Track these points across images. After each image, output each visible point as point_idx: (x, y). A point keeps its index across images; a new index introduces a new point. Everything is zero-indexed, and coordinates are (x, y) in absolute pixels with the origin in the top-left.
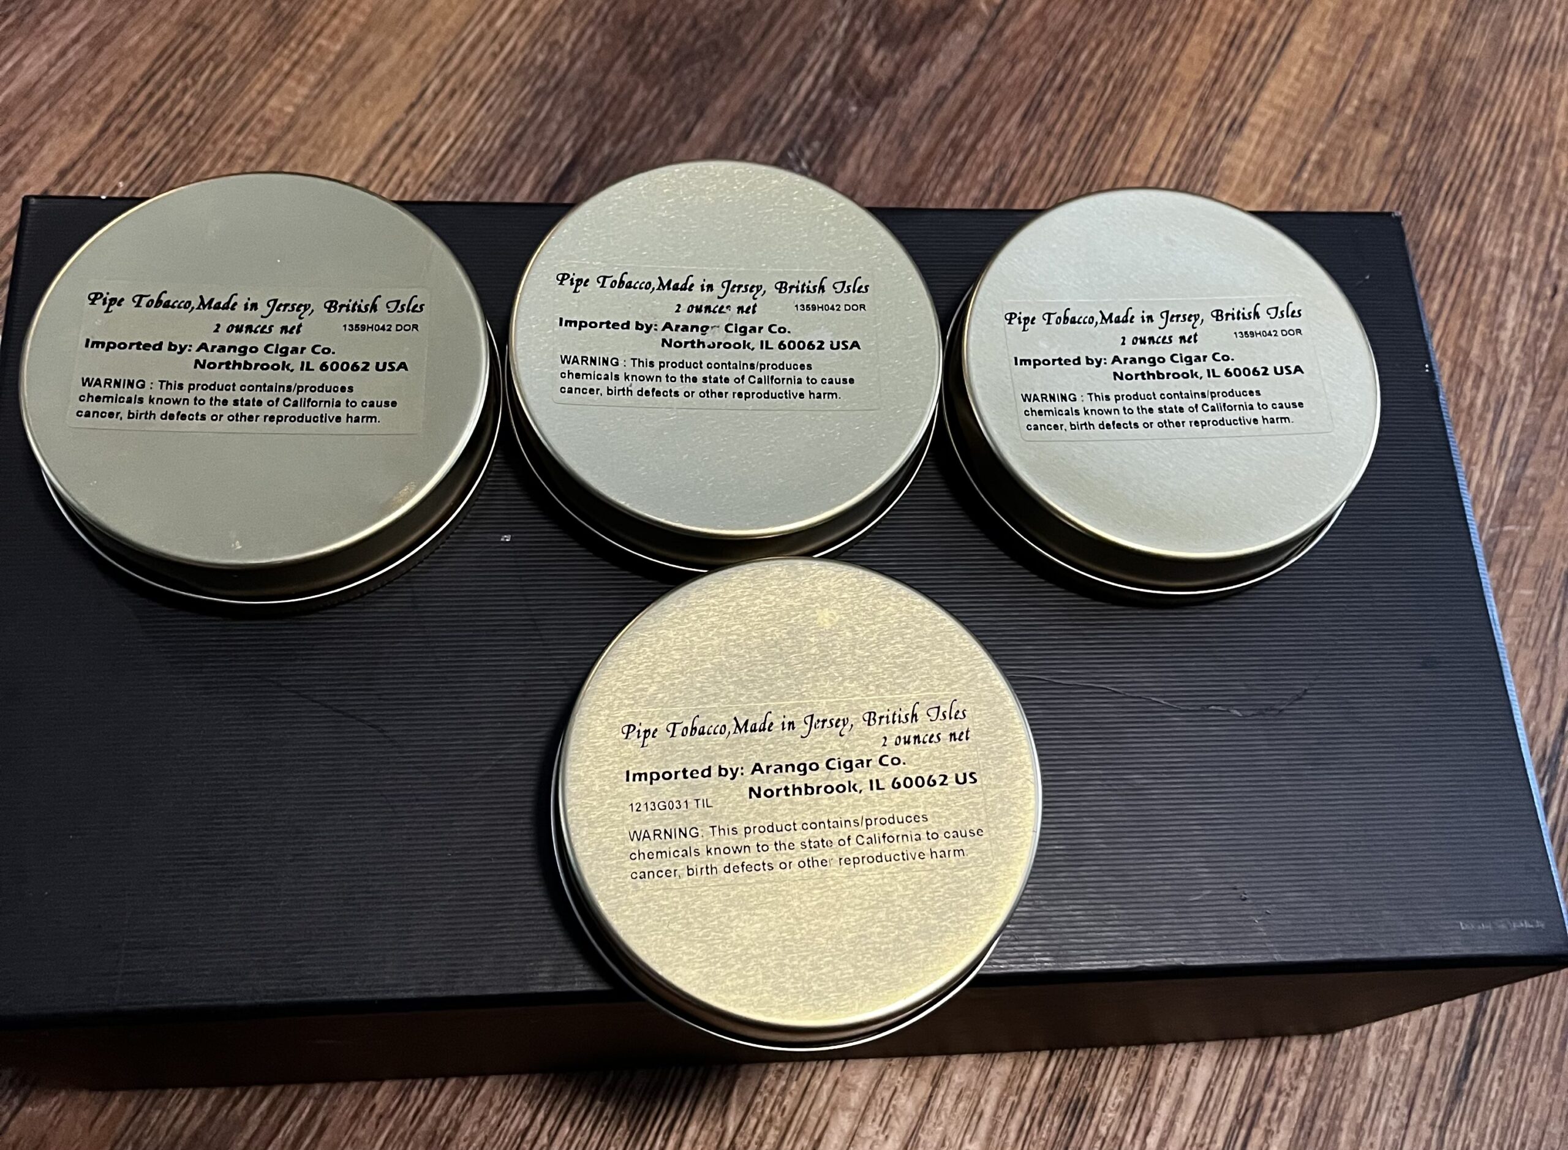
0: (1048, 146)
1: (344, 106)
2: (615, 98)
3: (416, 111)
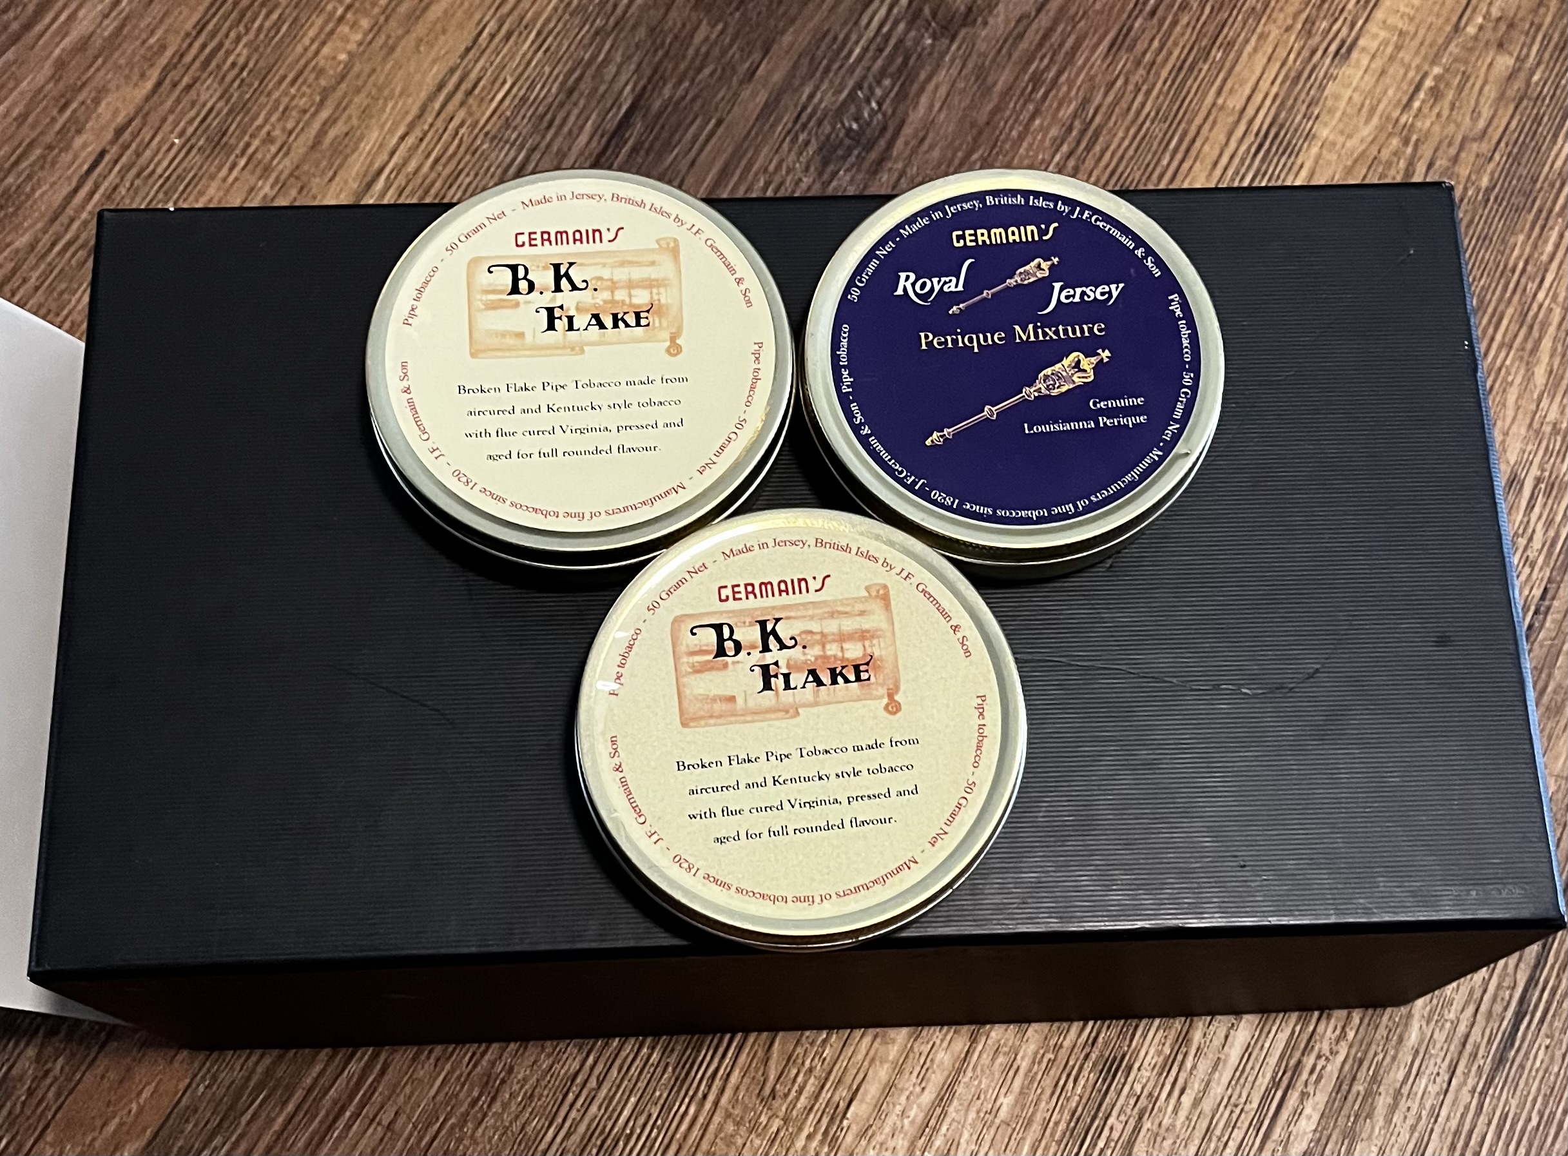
0: (1137, 78)
1: (399, 49)
2: (676, 37)
3: (471, 55)
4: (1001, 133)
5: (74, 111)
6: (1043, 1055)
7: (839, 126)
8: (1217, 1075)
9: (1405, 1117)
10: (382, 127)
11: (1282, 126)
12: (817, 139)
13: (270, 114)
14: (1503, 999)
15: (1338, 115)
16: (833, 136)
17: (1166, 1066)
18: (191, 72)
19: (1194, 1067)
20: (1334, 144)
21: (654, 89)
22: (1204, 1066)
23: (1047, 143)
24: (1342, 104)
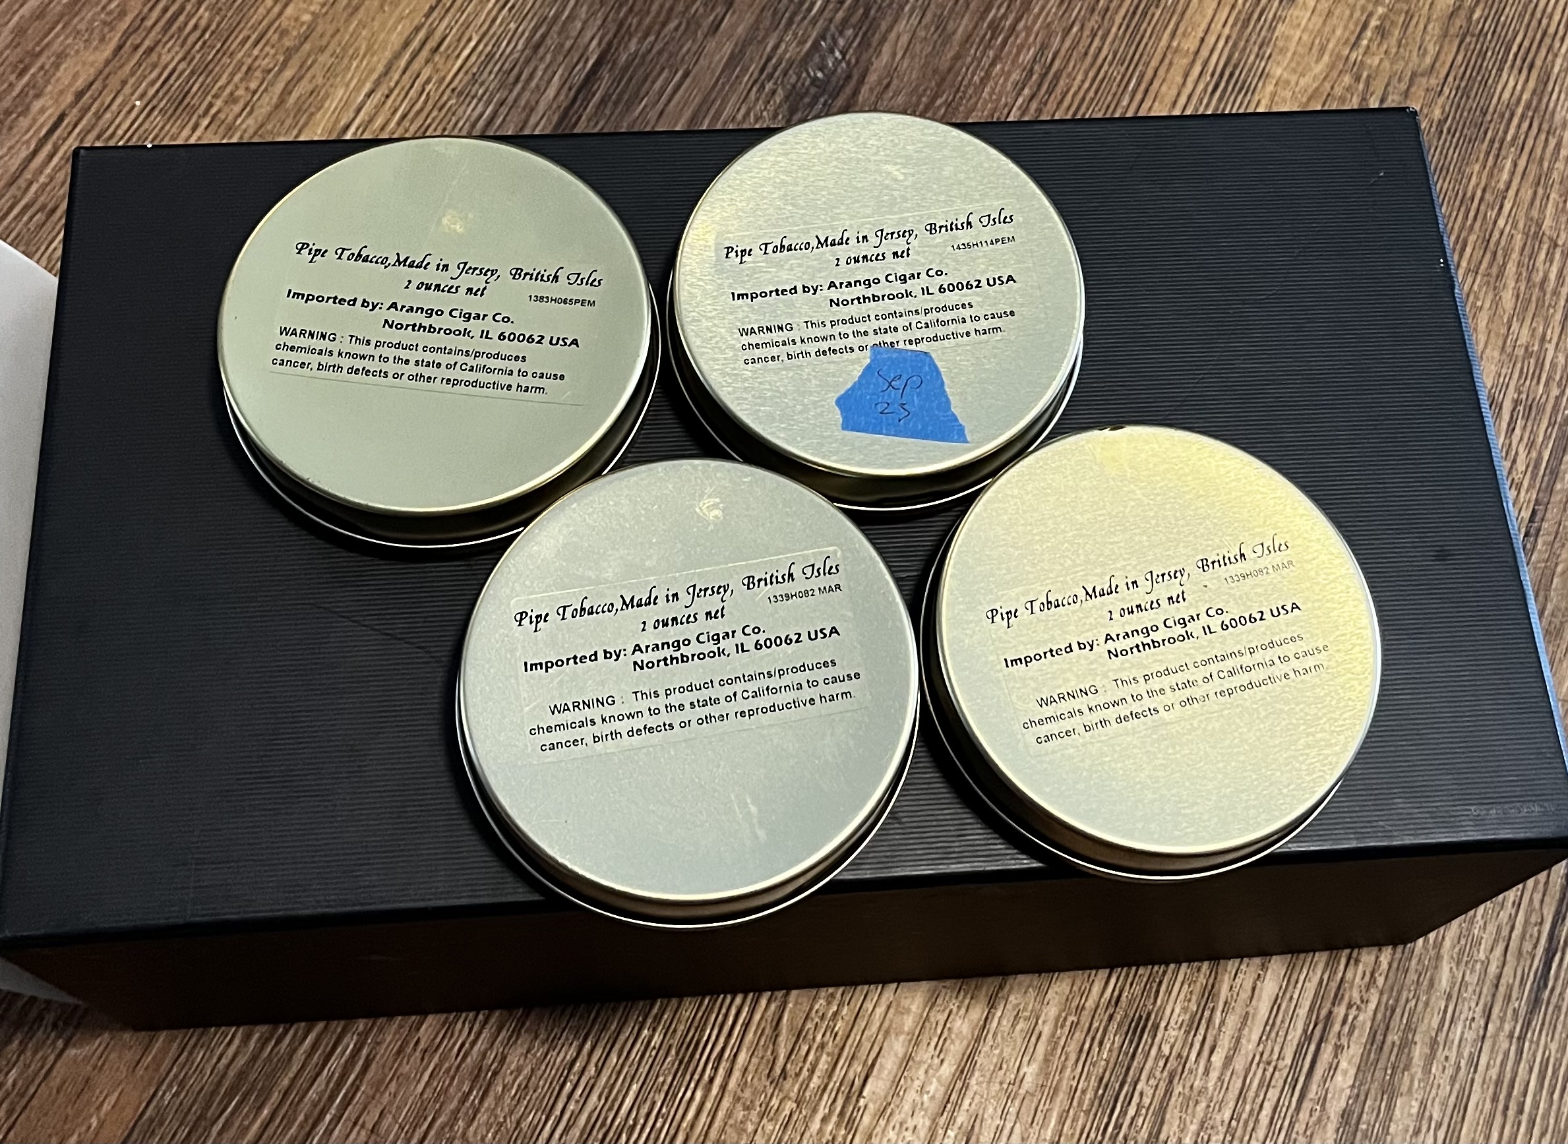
0: (1092, 23)
3: (435, 14)
4: (963, 78)
5: (33, 75)
6: (1065, 1019)
7: (804, 75)
8: (1246, 1031)
9: (1444, 1068)
10: (347, 85)
11: (1236, 67)
12: (784, 88)
13: (233, 75)
14: (1531, 936)
15: (1289, 55)
16: (799, 84)
17: (1192, 1026)
18: (153, 33)
19: (1223, 1022)
20: (1288, 82)
21: (619, 44)
22: (1232, 1021)
23: (1009, 86)
24: (1292, 46)
